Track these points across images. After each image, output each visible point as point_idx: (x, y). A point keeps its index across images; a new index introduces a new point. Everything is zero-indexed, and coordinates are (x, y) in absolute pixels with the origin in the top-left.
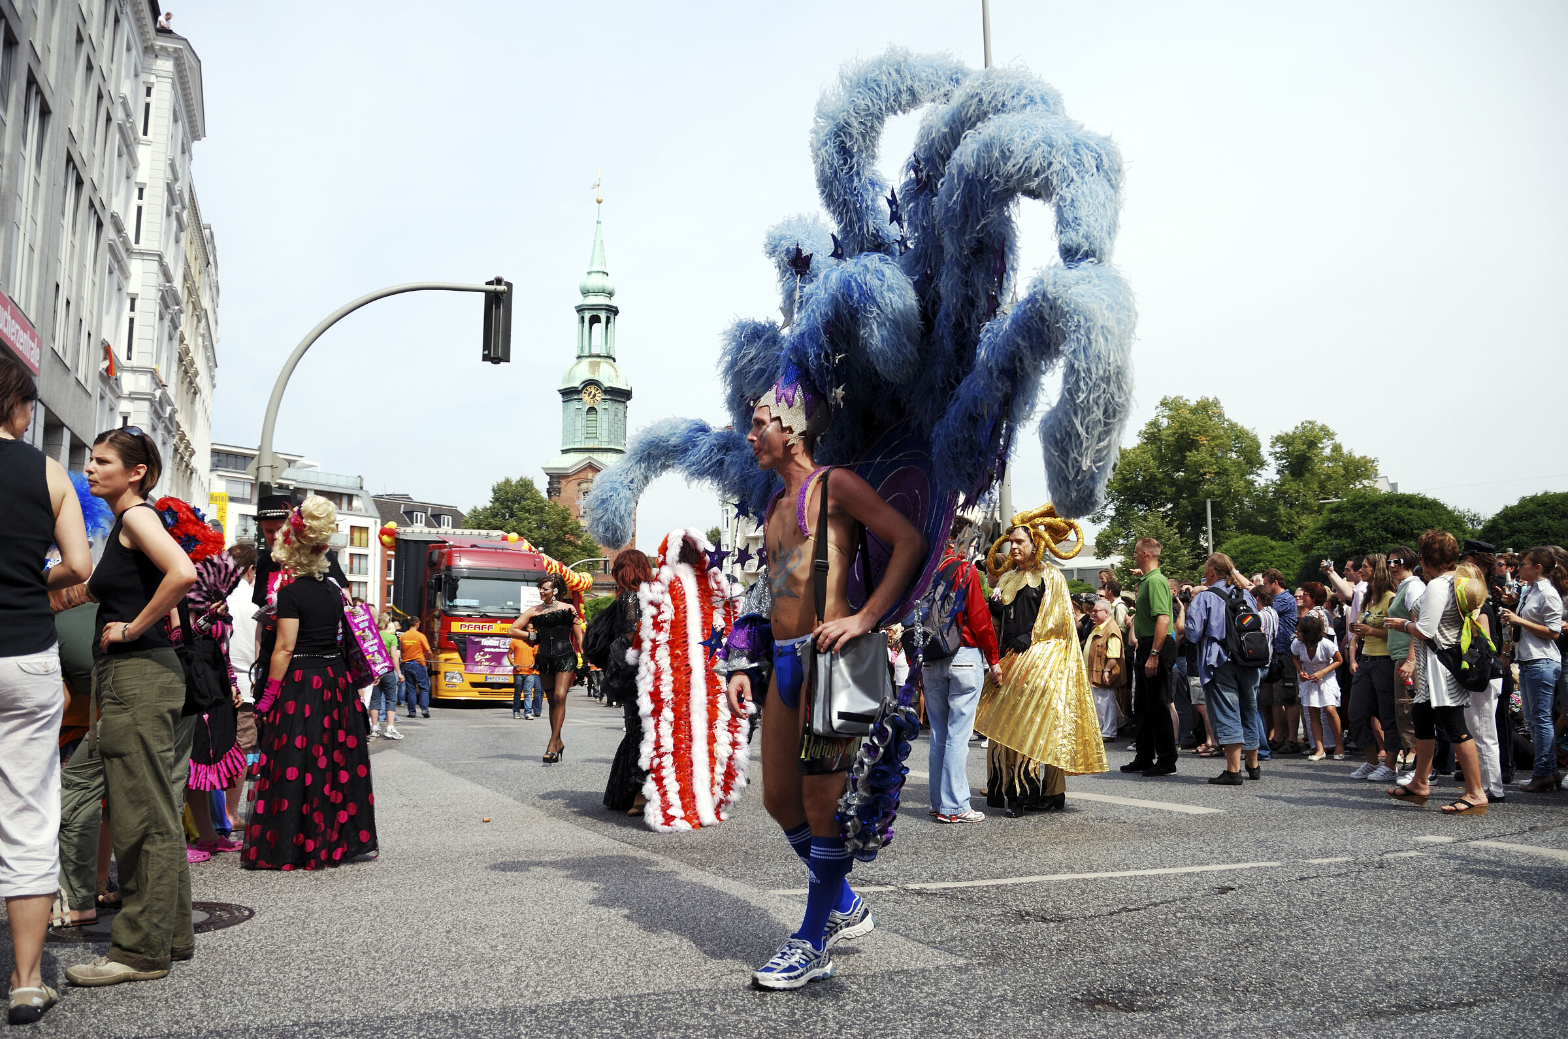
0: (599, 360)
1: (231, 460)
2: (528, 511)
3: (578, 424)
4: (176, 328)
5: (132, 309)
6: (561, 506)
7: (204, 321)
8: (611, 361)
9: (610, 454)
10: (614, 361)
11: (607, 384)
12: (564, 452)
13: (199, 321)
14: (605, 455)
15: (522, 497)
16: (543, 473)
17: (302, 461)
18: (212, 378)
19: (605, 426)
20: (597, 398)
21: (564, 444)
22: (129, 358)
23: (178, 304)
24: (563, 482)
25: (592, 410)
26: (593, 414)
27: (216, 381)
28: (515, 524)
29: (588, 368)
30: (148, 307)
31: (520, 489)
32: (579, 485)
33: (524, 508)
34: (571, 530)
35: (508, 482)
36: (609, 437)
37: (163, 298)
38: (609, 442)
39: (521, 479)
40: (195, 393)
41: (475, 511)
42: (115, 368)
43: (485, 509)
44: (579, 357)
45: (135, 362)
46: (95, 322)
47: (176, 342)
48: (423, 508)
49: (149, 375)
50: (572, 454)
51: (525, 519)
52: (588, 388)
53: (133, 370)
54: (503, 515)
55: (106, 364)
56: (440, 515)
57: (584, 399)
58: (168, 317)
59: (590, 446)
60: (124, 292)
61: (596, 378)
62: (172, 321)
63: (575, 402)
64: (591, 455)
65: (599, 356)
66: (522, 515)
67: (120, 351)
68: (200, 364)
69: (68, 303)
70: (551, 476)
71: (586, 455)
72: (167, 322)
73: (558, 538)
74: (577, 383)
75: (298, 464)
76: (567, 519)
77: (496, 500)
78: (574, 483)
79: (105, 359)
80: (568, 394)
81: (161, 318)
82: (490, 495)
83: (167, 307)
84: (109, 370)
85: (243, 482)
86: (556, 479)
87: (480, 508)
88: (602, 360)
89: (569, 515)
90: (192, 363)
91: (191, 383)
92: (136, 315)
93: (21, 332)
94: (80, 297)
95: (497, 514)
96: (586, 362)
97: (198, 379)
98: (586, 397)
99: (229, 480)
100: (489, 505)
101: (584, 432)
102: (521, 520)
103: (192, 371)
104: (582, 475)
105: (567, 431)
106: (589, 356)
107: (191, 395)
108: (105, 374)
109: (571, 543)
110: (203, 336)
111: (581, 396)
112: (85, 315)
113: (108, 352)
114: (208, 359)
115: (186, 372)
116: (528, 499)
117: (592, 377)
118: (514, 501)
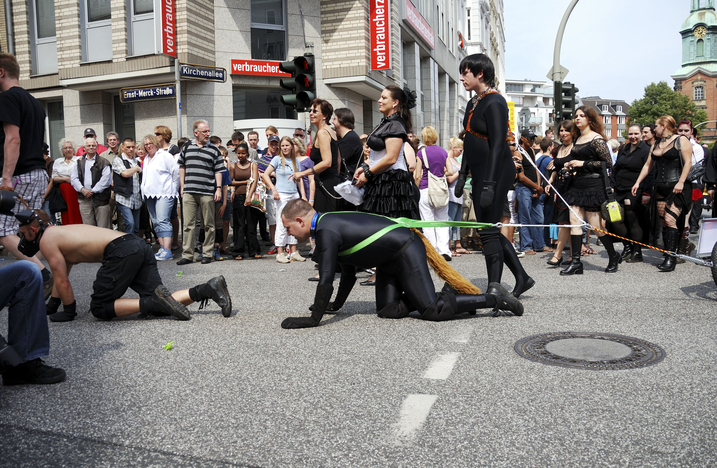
0: (704, 11)
1: (513, 87)
2: (665, 99)
3: (692, 50)
4: (488, 22)
5: (469, 15)
6: (684, 96)
7: (498, 19)
8: (712, 11)
9: (711, 64)
10: (714, 10)
11: (709, 24)
12: (683, 66)
13: (496, 19)
14: (708, 65)
15: (661, 93)
16: (671, 79)
17: (546, 84)
18: (504, 47)
19: (709, 48)
20: (704, 33)
21: (683, 62)
22: (469, 39)
23: (488, 11)
24: (683, 83)
25: (700, 40)
26: (701, 43)
27: (506, 48)
28: (658, 107)
29: (697, 17)
30: (476, 14)
31: (660, 88)
32: (693, 83)
33: (662, 98)
34: (690, 108)
35: (653, 85)
36: (711, 55)
37: (482, 8)
38: (711, 58)
39: (661, 82)
40: (497, 55)
41: (635, 102)
42: (464, 45)
43: (641, 100)
44: (692, 12)
45: (473, 40)
46: (454, 23)
47: (488, 29)
48: (607, 102)
49: (479, 46)
50: (688, 67)
51: (663, 104)
52: (698, 28)
53: (472, 44)
54: (651, 103)
55: (461, 42)
56: (616, 106)
57: (695, 35)
58: (484, 17)
59: (699, 61)
60: (464, 7)
61: (703, 22)
62: (486, 19)
63: (690, 38)
64: (700, 66)
65: (704, 9)
66: (661, 101)
67: (466, 37)
68: (498, 41)
69: (443, 14)
70: (676, 80)
71: (697, 66)
72: (484, 19)
73: (682, 113)
74: (691, 27)
75: (544, 86)
76: (687, 102)
77: (647, 95)
78: (690, 83)
79: (460, 40)
80: (685, 33)
81: (482, 18)
82: (644, 93)
83: (484, 12)
84: (462, 45)
85: (519, 97)
86: (679, 81)
87: (638, 100)
88: (707, 11)
89: (689, 100)
90: (495, 40)
91: (495, 50)
92: (471, 18)
93: (426, 29)
94: (447, 12)
95: (648, 102)
96: (696, 14)
97: (498, 48)
98: (696, 34)
99: (513, 96)
100: (643, 98)
101: (695, 53)
102: (661, 104)
103: (495, 44)
104: (694, 78)
105: (685, 54)
106: (698, 10)
107: (495, 55)
108: (460, 47)
109: (690, 115)
110: (498, 27)
111: (693, 34)
112: (450, 20)
113: (461, 37)
114: (501, 38)
115: (493, 45)
116: (665, 93)
117: (700, 22)
118: (657, 95)
